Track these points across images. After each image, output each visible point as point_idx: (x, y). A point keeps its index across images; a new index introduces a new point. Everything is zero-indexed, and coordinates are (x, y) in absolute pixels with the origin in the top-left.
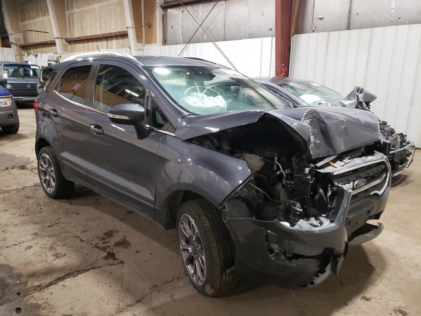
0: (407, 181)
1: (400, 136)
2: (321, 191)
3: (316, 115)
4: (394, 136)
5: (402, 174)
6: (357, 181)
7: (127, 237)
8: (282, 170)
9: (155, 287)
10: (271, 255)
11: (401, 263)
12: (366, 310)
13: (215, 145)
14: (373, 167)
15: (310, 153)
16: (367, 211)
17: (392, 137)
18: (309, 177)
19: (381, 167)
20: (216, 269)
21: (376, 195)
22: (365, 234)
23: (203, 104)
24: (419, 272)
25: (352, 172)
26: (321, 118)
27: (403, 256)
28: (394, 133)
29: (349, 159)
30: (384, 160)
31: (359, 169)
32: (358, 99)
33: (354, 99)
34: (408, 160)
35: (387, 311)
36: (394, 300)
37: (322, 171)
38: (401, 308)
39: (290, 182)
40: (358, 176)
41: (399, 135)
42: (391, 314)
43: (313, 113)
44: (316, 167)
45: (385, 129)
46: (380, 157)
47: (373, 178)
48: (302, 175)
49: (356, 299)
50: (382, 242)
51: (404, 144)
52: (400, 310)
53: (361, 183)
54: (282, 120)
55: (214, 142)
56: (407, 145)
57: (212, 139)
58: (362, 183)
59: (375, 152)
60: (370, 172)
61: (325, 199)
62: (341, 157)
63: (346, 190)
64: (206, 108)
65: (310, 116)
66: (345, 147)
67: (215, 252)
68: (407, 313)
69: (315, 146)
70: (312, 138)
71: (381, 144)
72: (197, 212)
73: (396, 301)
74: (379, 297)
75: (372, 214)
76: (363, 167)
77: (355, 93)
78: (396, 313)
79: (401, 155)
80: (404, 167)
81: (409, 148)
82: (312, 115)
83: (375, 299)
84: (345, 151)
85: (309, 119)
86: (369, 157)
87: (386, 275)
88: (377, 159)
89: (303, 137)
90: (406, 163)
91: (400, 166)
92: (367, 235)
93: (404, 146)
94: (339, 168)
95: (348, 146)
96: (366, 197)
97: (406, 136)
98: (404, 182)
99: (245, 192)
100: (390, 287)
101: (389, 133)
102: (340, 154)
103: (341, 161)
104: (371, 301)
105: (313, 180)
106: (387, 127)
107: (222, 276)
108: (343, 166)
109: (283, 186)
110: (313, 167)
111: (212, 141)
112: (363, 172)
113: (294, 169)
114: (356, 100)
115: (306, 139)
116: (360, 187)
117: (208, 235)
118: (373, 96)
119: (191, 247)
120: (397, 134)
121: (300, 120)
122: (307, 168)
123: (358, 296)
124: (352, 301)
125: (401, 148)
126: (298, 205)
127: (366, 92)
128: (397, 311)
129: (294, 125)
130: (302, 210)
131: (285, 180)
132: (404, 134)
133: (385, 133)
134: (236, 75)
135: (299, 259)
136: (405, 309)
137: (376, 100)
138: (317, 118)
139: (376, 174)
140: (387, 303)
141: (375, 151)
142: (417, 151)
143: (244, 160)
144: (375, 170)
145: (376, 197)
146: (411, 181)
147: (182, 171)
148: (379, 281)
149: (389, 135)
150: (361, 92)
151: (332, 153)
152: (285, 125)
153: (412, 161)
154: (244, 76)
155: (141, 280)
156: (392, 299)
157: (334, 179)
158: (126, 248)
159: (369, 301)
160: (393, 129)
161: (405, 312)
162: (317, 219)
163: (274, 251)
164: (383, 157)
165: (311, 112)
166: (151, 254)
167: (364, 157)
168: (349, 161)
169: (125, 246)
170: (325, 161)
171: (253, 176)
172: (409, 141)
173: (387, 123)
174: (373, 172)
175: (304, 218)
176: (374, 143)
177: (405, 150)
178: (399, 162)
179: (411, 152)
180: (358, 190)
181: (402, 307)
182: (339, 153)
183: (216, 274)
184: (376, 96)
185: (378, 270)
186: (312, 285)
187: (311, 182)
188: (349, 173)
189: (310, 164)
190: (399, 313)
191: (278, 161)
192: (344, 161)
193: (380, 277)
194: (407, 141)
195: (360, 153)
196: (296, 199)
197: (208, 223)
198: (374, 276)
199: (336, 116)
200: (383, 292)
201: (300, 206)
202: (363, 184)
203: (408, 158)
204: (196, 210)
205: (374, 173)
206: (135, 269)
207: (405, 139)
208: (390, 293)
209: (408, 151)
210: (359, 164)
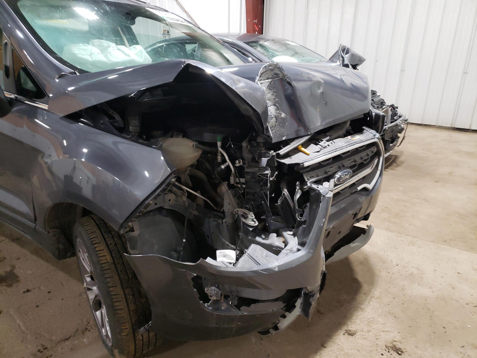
0: (397, 162)
1: (391, 109)
2: (285, 192)
3: (279, 72)
4: (385, 108)
5: (392, 154)
6: (339, 173)
7: (16, 266)
8: (229, 162)
9: (41, 352)
10: (206, 305)
11: (393, 274)
12: (350, 351)
13: (116, 124)
14: (361, 151)
15: (268, 135)
16: (353, 214)
17: (383, 109)
18: (268, 172)
19: (372, 150)
20: (123, 328)
21: (365, 189)
22: (350, 244)
23: (106, 57)
24: (415, 285)
25: (331, 160)
26: (286, 77)
27: (395, 264)
28: (384, 105)
29: (328, 141)
30: (376, 140)
31: (342, 155)
32: (343, 60)
33: (339, 61)
34: (399, 137)
35: (377, 350)
36: (385, 331)
37: (287, 161)
38: (395, 343)
39: (239, 180)
40: (341, 165)
41: (390, 107)
42: (382, 354)
43: (273, 69)
44: (278, 156)
45: (374, 99)
46: (371, 136)
47: (362, 166)
48: (257, 169)
49: (338, 335)
50: (371, 245)
51: (395, 118)
52: (394, 346)
53: (344, 175)
54: (218, 77)
55: (114, 118)
56: (398, 119)
57: (111, 113)
58: (346, 175)
59: (364, 129)
60: (357, 158)
61: (291, 206)
62: (315, 139)
63: (324, 195)
64: (110, 63)
65: (270, 74)
66: (321, 123)
67: (120, 301)
68: (403, 351)
69: (277, 123)
70: (272, 110)
71: (372, 116)
72: (91, 237)
73: (388, 331)
74: (366, 329)
75: (359, 216)
76: (349, 152)
77: (340, 53)
78: (389, 352)
79: (392, 132)
80: (395, 146)
81: (401, 122)
82: (272, 73)
83: (362, 333)
84: (322, 128)
85: (268, 79)
86: (357, 136)
87: (376, 293)
88: (368, 139)
89: (254, 107)
90: (397, 141)
91: (391, 145)
92: (352, 245)
93: (396, 120)
94: (312, 155)
95: (327, 121)
96: (352, 194)
97: (397, 108)
98: (394, 164)
99: (170, 200)
100: (380, 311)
101: (379, 104)
102: (315, 133)
103: (316, 144)
104: (356, 337)
105: (275, 175)
106: (377, 97)
107: (136, 335)
108: (318, 152)
109: (231, 187)
110: (274, 155)
111: (111, 117)
112: (349, 159)
113: (245, 160)
114: (341, 62)
115: (259, 110)
116: (344, 181)
117: (107, 276)
118: (361, 57)
119: (96, 286)
120: (388, 106)
121: (253, 79)
122: (264, 157)
123: (340, 331)
124: (332, 339)
125: (392, 122)
126: (252, 216)
127: (352, 53)
128: (389, 348)
129: (238, 86)
130: (257, 223)
131: (233, 177)
132: (396, 106)
133: (375, 105)
134: (173, 19)
135: (252, 305)
136: (401, 343)
137: (364, 62)
138: (280, 77)
139: (365, 160)
140: (377, 337)
141: (364, 127)
142: (409, 126)
143: (160, 148)
144: (364, 155)
145: (364, 193)
146: (403, 162)
147: (75, 168)
148: (366, 303)
149: (380, 107)
150: (347, 53)
151: (302, 132)
152: (223, 87)
153: (404, 138)
154: (186, 22)
155: (22, 342)
156: (384, 330)
157: (304, 173)
158: (10, 286)
159: (354, 336)
160: (383, 100)
161: (400, 349)
162: (279, 235)
163: (210, 298)
164: (375, 136)
165: (270, 68)
166: (50, 292)
167: (349, 137)
168: (328, 144)
169: (10, 283)
170: (293, 146)
171: (173, 176)
172: (401, 114)
173: (377, 93)
174: (362, 158)
175: (261, 235)
176: (363, 116)
177: (397, 125)
178: (390, 140)
179: (403, 128)
180: (341, 186)
181: (397, 342)
182: (313, 132)
183: (123, 334)
184: (364, 57)
185: (365, 287)
186: (276, 331)
187: (271, 179)
188: (327, 162)
189: (268, 152)
190: (393, 351)
191: (222, 147)
192: (320, 144)
193: (368, 297)
194: (398, 114)
195: (343, 131)
196: (248, 207)
197: (107, 256)
198: (361, 297)
199: (308, 74)
200: (371, 320)
201: (254, 217)
202: (347, 177)
203: (399, 135)
204: (90, 233)
205: (363, 160)
206: (16, 322)
207: (397, 112)
208: (380, 320)
209: (400, 126)
210: (342, 148)
